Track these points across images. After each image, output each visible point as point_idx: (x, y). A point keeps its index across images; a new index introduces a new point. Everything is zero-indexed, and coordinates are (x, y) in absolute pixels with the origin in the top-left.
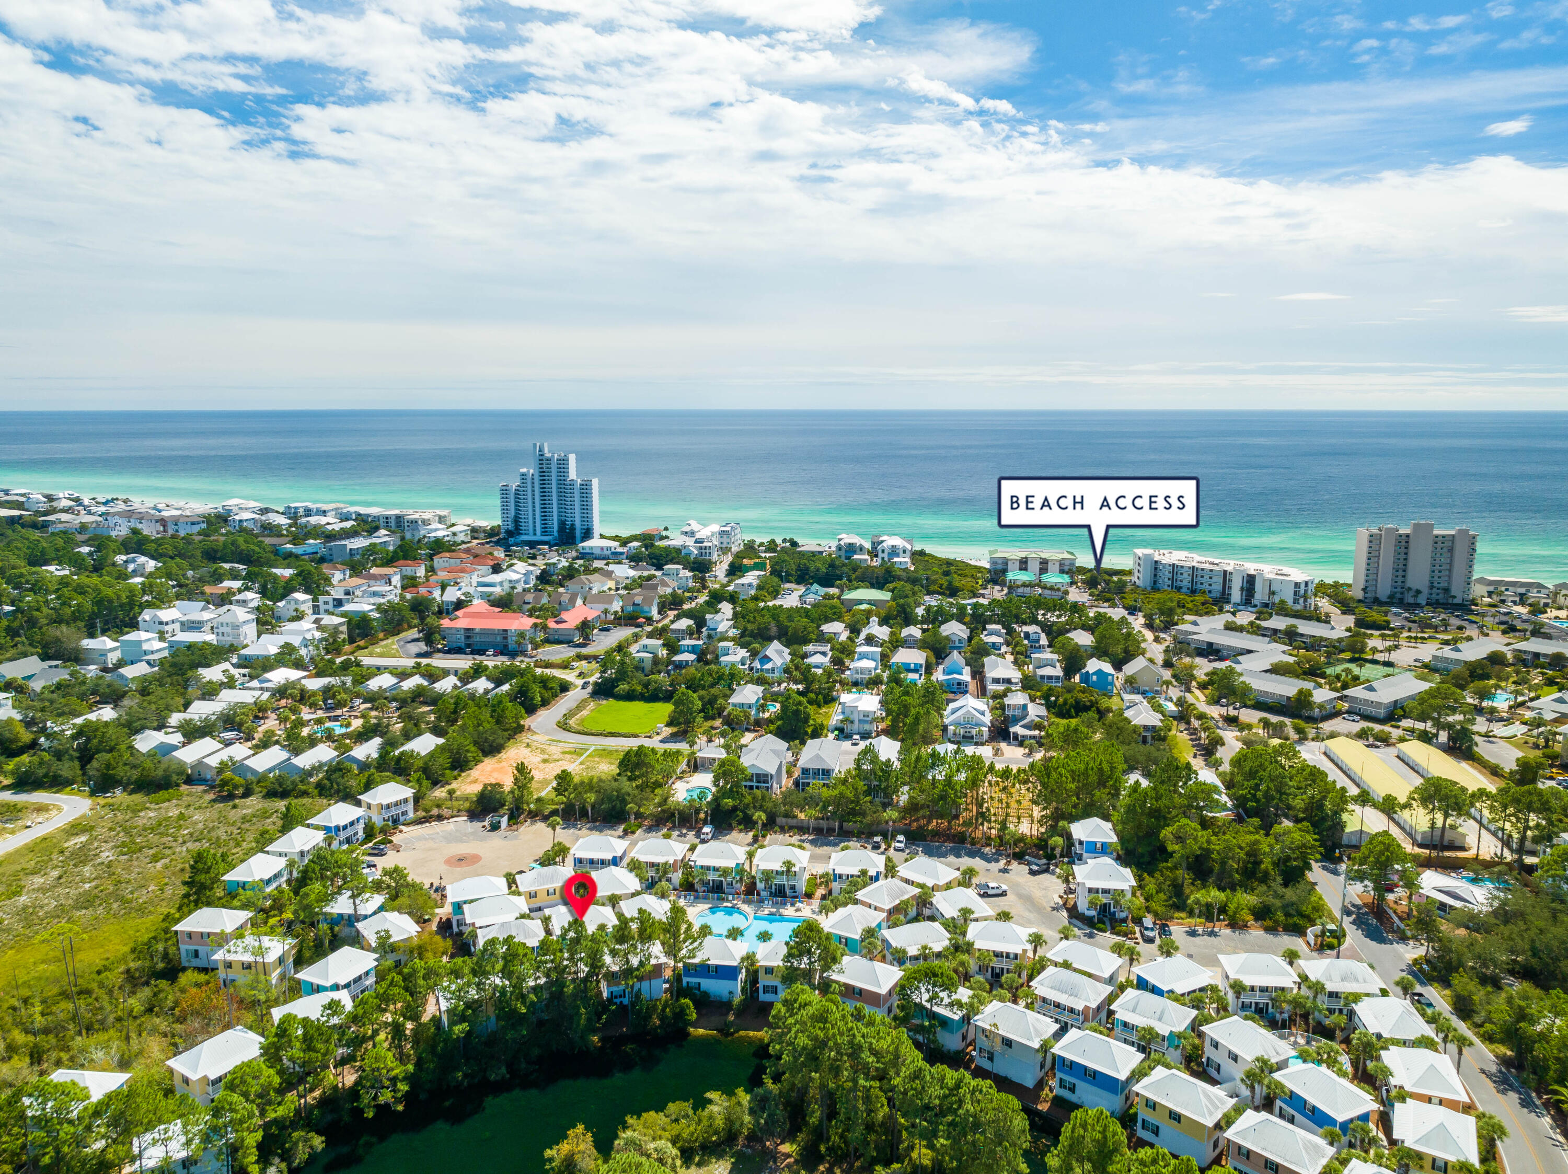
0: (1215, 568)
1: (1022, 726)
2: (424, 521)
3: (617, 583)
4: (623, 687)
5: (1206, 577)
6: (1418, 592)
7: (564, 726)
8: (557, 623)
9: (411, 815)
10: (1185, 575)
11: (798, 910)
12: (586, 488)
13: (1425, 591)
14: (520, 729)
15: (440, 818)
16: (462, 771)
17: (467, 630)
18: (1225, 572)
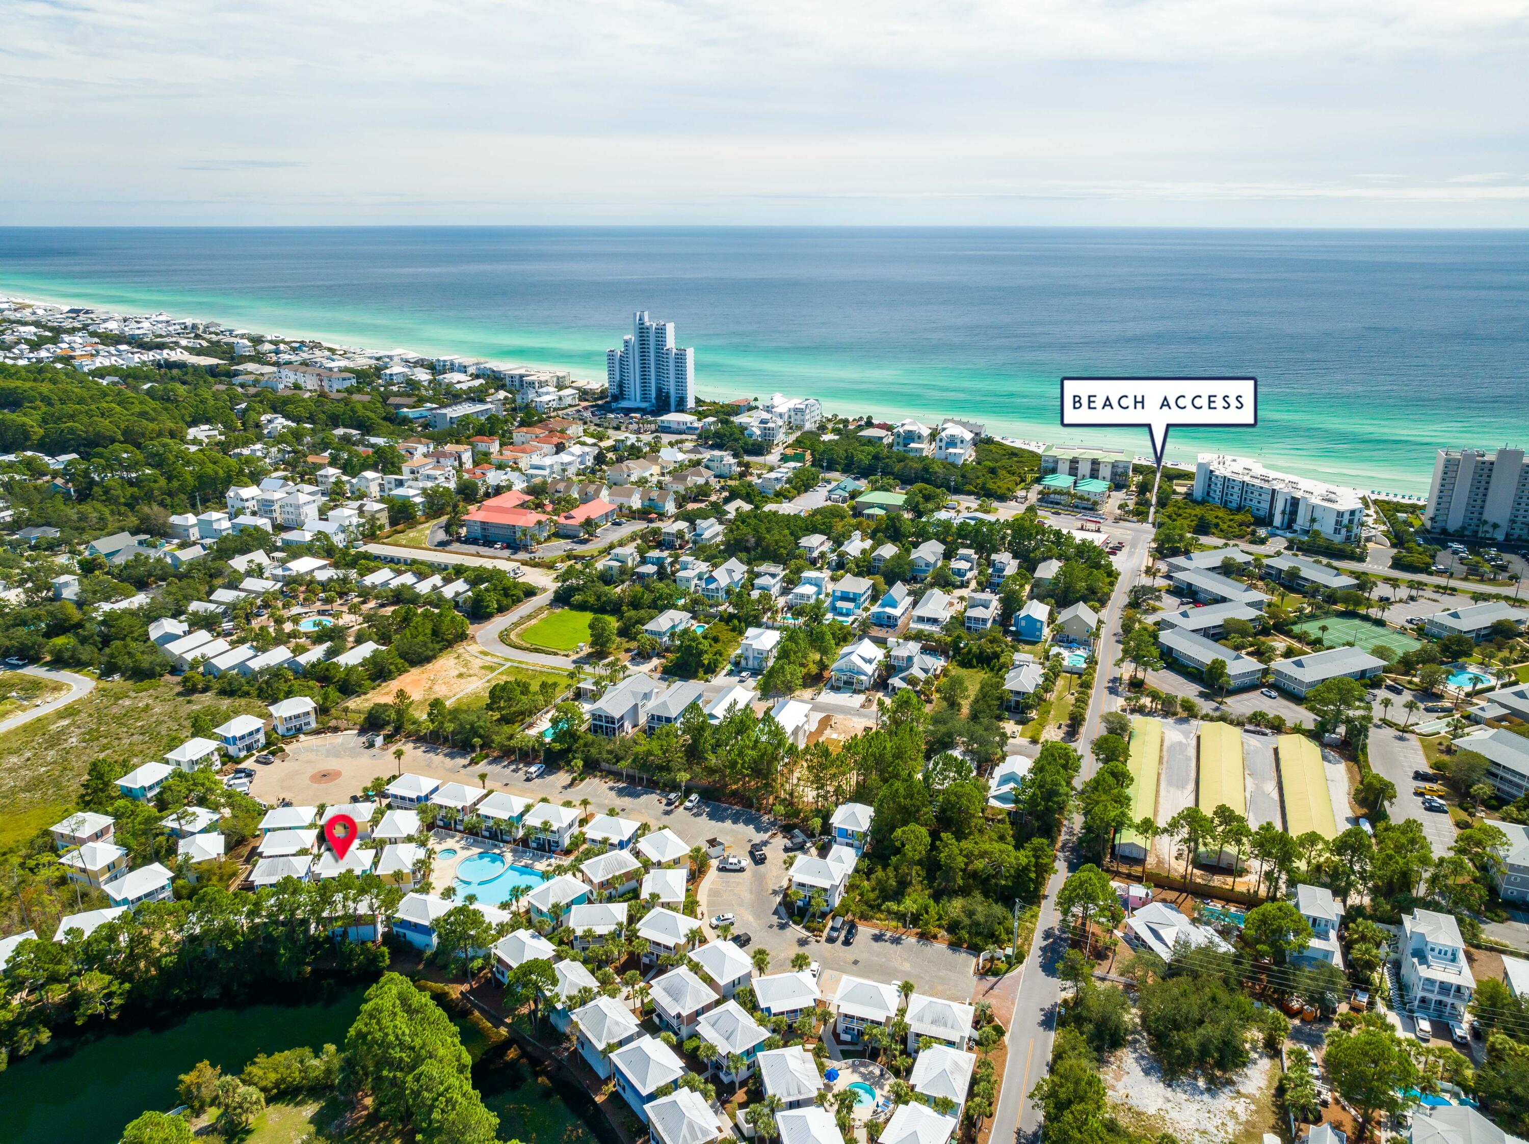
0: (1266, 485)
1: (903, 679)
2: (540, 383)
3: (663, 468)
4: (577, 598)
5: (1256, 493)
6: (1495, 526)
7: (504, 638)
8: (567, 518)
9: (314, 725)
10: (1236, 489)
11: (550, 865)
12: (680, 358)
13: (1504, 524)
14: (462, 637)
15: (336, 730)
16: (385, 681)
17: (483, 523)
18: (1274, 490)
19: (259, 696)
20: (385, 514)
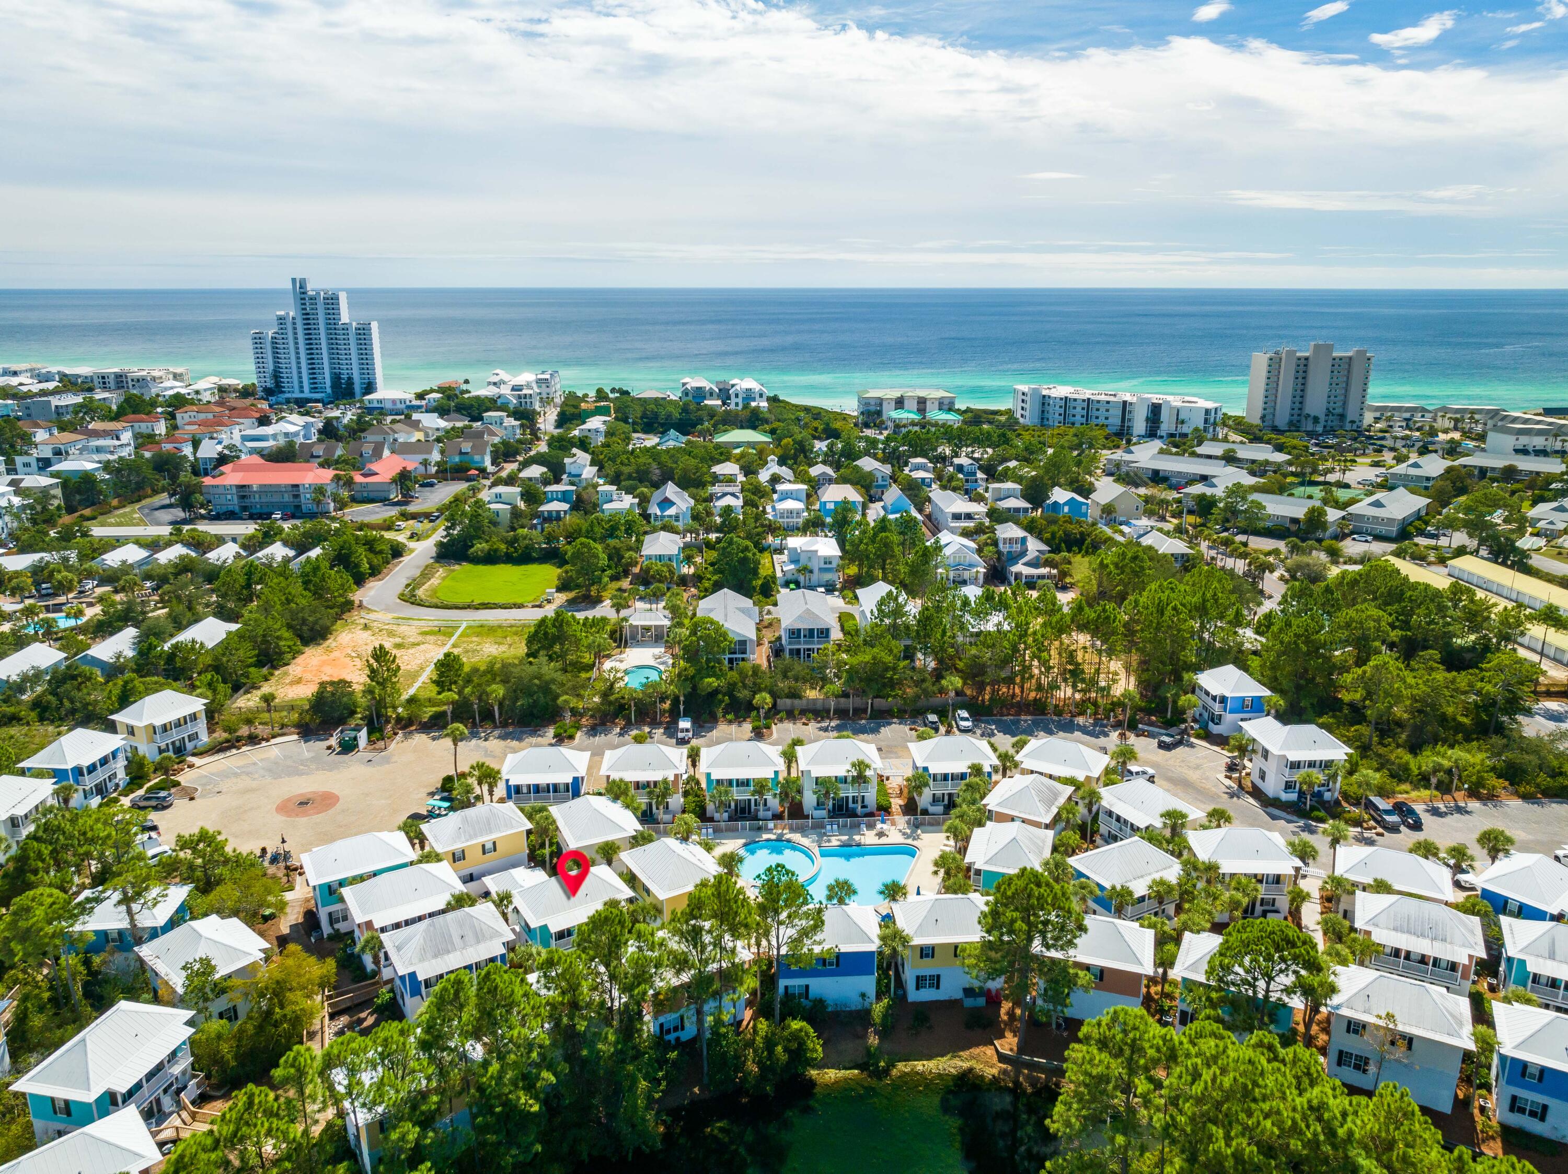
0: (1112, 399)
1: (1025, 564)
2: (154, 379)
4: (480, 547)
5: (1102, 410)
6: (1316, 420)
7: (410, 598)
8: (365, 475)
9: (204, 738)
10: (1079, 409)
12: (363, 333)
13: (1322, 418)
14: (348, 606)
15: (253, 740)
16: (275, 668)
17: (241, 487)
18: (1125, 403)
19: (41, 719)
20: (58, 492)
